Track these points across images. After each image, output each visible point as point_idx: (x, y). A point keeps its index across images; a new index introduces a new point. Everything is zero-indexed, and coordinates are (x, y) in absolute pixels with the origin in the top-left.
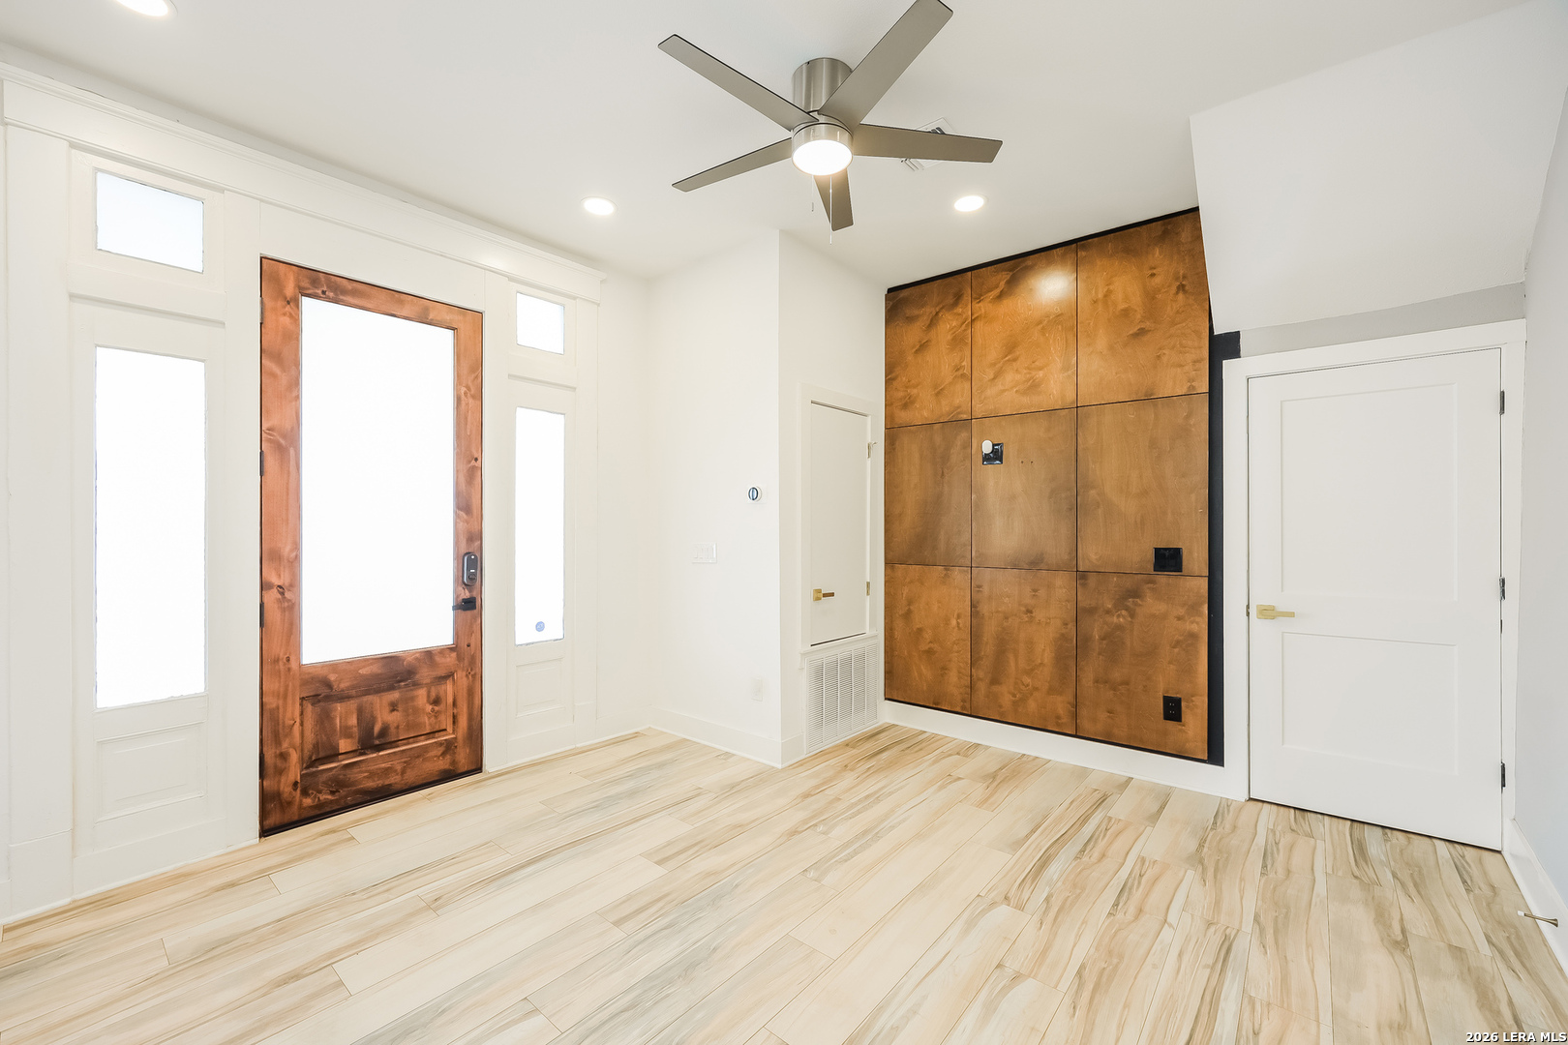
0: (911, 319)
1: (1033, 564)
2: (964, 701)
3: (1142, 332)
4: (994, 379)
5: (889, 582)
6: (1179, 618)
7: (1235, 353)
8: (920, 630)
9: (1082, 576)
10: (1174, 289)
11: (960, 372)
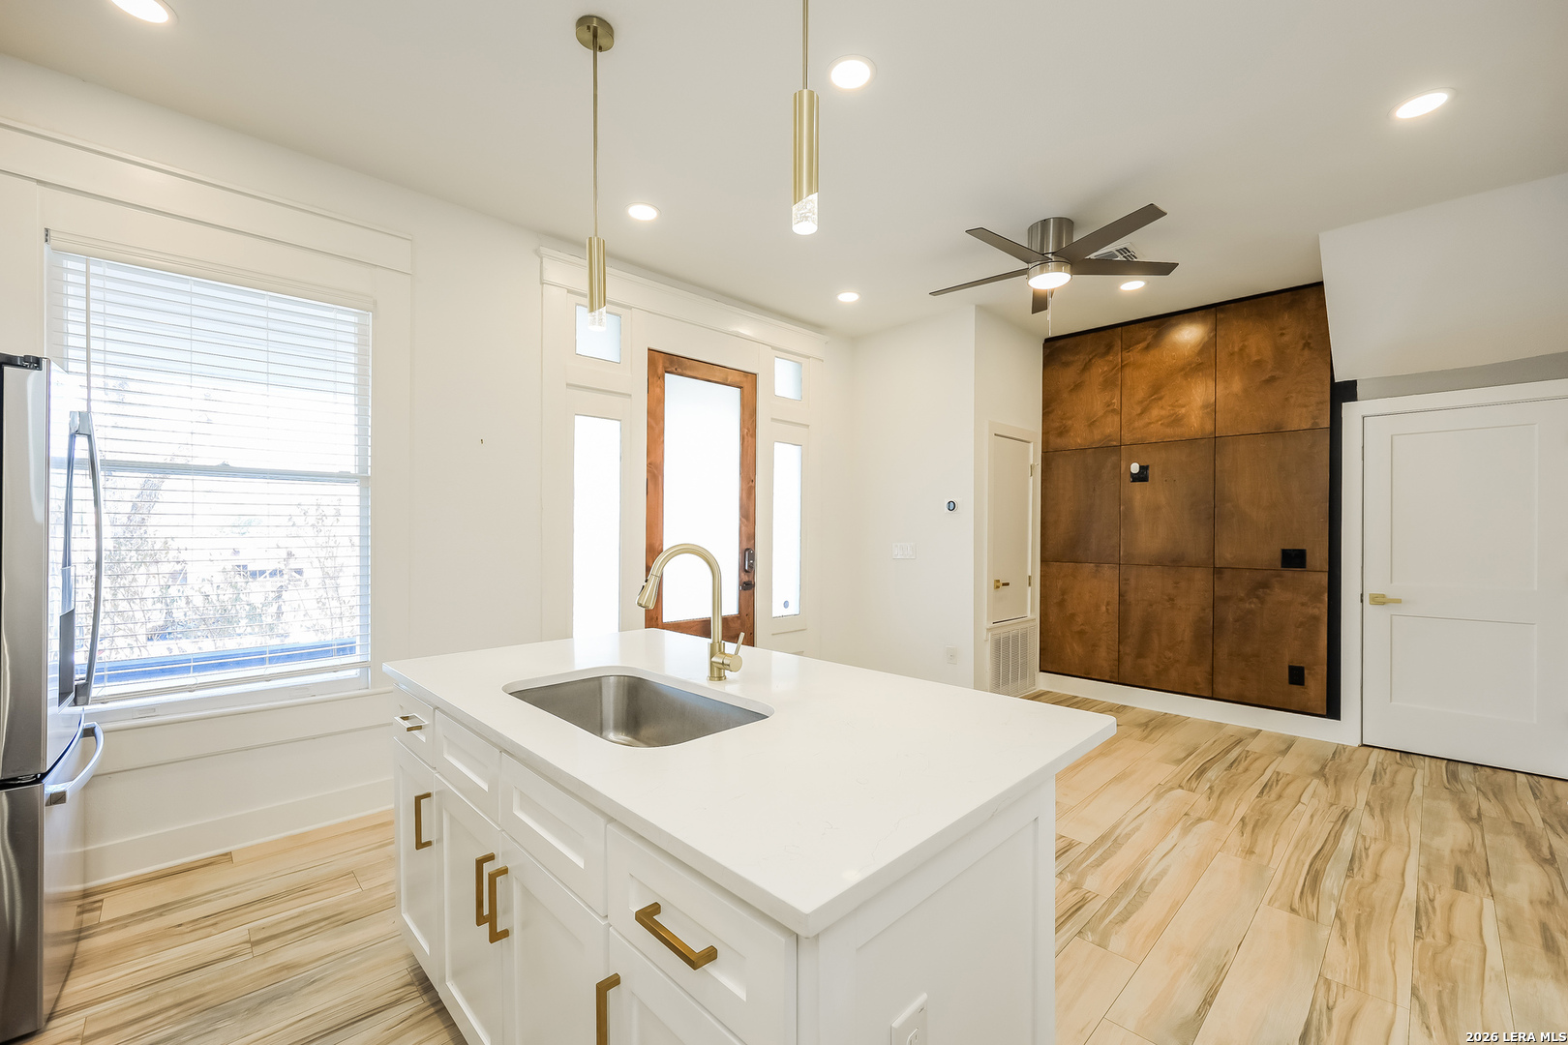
0: (1066, 364)
1: (1172, 563)
2: (1112, 671)
3: (1272, 380)
4: (1142, 413)
5: (1043, 577)
6: (1303, 604)
7: (1353, 397)
8: (1073, 615)
9: (1218, 571)
10: (1301, 344)
11: (1111, 408)
